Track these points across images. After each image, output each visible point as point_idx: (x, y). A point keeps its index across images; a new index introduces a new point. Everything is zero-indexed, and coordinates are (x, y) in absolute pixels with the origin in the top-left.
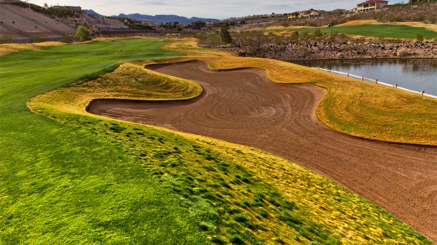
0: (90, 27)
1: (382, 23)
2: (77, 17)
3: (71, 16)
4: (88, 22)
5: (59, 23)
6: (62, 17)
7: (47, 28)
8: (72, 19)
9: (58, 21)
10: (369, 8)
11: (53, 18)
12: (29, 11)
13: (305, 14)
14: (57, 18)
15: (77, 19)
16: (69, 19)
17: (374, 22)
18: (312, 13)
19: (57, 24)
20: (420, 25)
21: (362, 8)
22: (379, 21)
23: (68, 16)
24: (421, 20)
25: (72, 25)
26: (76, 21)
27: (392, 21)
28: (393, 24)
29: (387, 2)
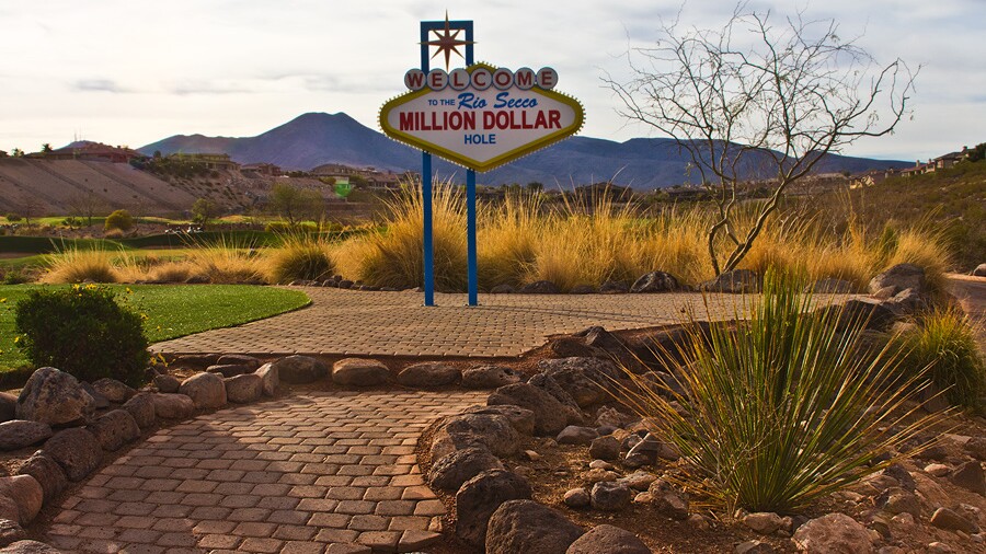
0: (237, 196)
2: (215, 175)
3: (202, 176)
4: (236, 186)
5: (173, 188)
6: (183, 177)
7: (152, 198)
8: (203, 181)
9: (173, 185)
11: (166, 180)
12: (126, 168)
14: (172, 179)
15: (213, 181)
16: (198, 180)
19: (171, 190)
23: (196, 175)
25: (199, 192)
26: (210, 185)
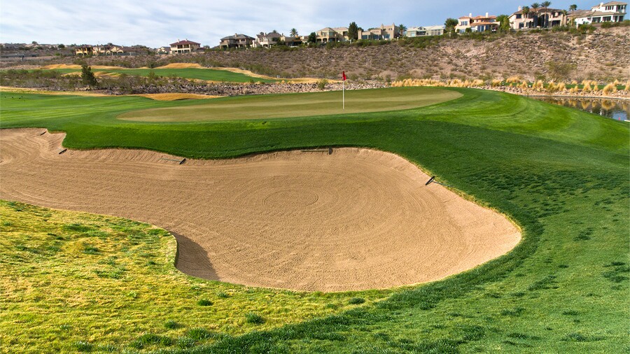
1: (206, 68)
10: (184, 49)
13: (102, 49)
17: (198, 66)
18: (114, 50)
20: (238, 71)
21: (176, 49)
22: (203, 65)
24: (237, 66)
27: (214, 66)
28: (216, 68)
29: (199, 44)
